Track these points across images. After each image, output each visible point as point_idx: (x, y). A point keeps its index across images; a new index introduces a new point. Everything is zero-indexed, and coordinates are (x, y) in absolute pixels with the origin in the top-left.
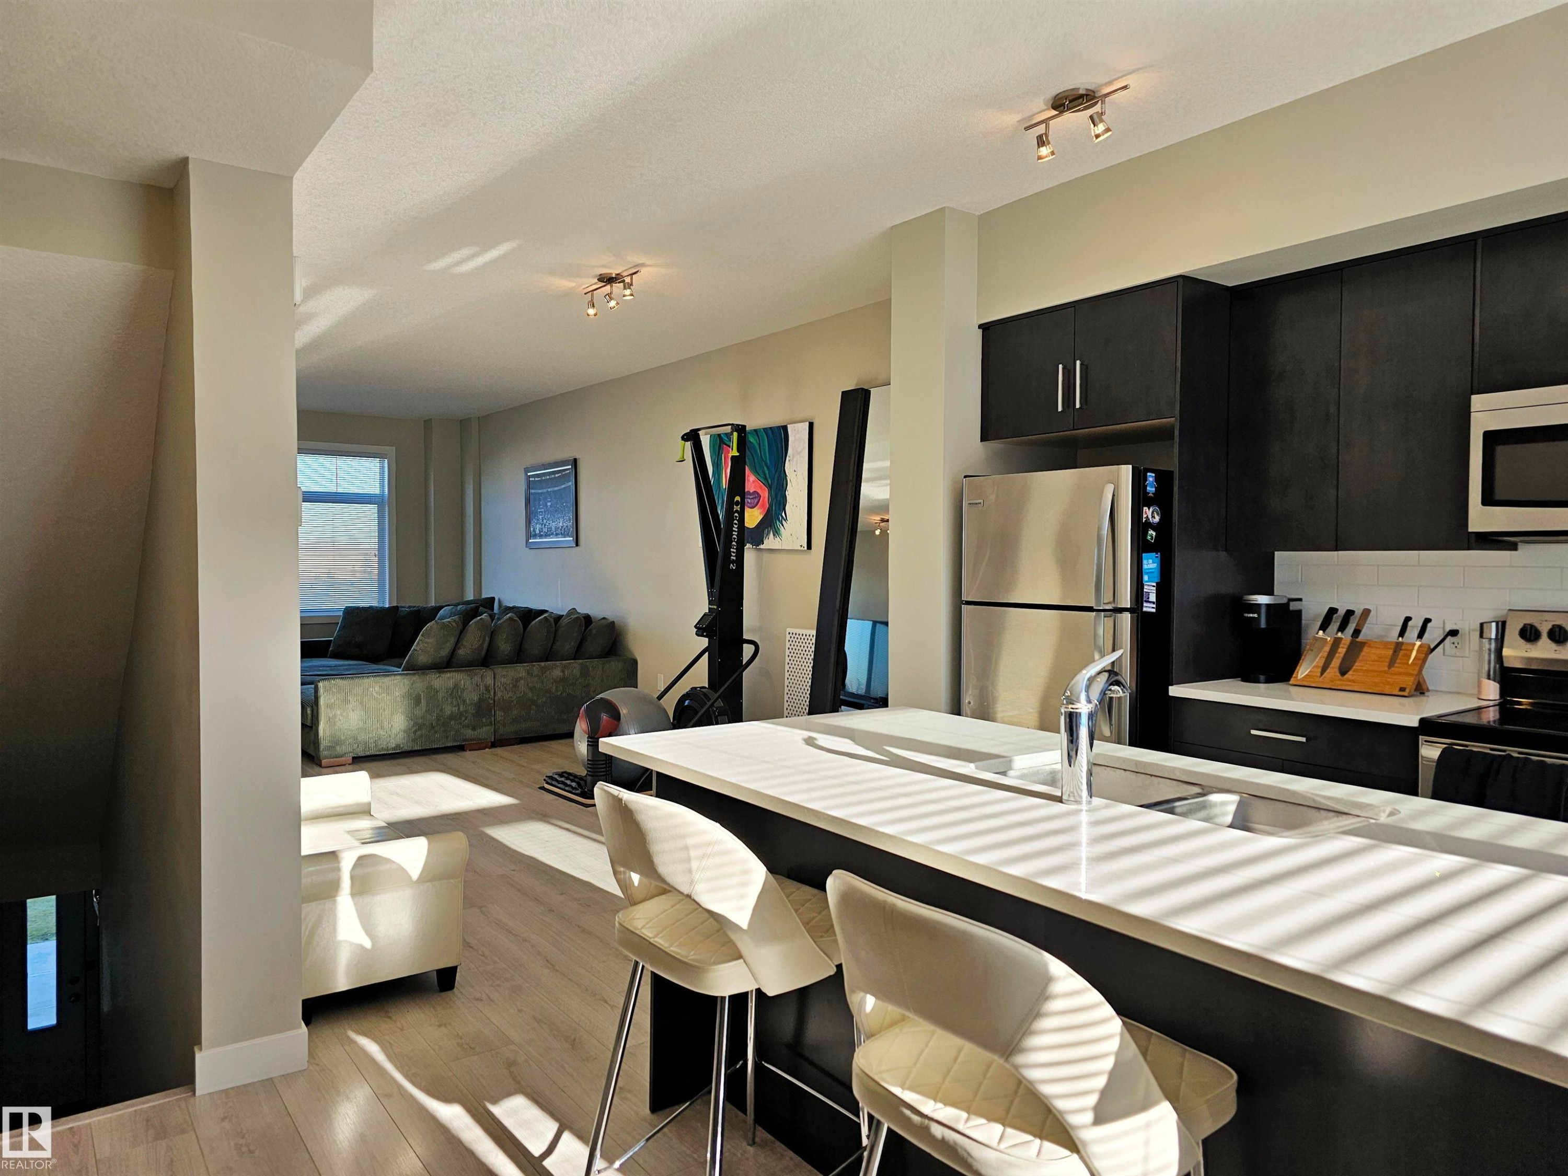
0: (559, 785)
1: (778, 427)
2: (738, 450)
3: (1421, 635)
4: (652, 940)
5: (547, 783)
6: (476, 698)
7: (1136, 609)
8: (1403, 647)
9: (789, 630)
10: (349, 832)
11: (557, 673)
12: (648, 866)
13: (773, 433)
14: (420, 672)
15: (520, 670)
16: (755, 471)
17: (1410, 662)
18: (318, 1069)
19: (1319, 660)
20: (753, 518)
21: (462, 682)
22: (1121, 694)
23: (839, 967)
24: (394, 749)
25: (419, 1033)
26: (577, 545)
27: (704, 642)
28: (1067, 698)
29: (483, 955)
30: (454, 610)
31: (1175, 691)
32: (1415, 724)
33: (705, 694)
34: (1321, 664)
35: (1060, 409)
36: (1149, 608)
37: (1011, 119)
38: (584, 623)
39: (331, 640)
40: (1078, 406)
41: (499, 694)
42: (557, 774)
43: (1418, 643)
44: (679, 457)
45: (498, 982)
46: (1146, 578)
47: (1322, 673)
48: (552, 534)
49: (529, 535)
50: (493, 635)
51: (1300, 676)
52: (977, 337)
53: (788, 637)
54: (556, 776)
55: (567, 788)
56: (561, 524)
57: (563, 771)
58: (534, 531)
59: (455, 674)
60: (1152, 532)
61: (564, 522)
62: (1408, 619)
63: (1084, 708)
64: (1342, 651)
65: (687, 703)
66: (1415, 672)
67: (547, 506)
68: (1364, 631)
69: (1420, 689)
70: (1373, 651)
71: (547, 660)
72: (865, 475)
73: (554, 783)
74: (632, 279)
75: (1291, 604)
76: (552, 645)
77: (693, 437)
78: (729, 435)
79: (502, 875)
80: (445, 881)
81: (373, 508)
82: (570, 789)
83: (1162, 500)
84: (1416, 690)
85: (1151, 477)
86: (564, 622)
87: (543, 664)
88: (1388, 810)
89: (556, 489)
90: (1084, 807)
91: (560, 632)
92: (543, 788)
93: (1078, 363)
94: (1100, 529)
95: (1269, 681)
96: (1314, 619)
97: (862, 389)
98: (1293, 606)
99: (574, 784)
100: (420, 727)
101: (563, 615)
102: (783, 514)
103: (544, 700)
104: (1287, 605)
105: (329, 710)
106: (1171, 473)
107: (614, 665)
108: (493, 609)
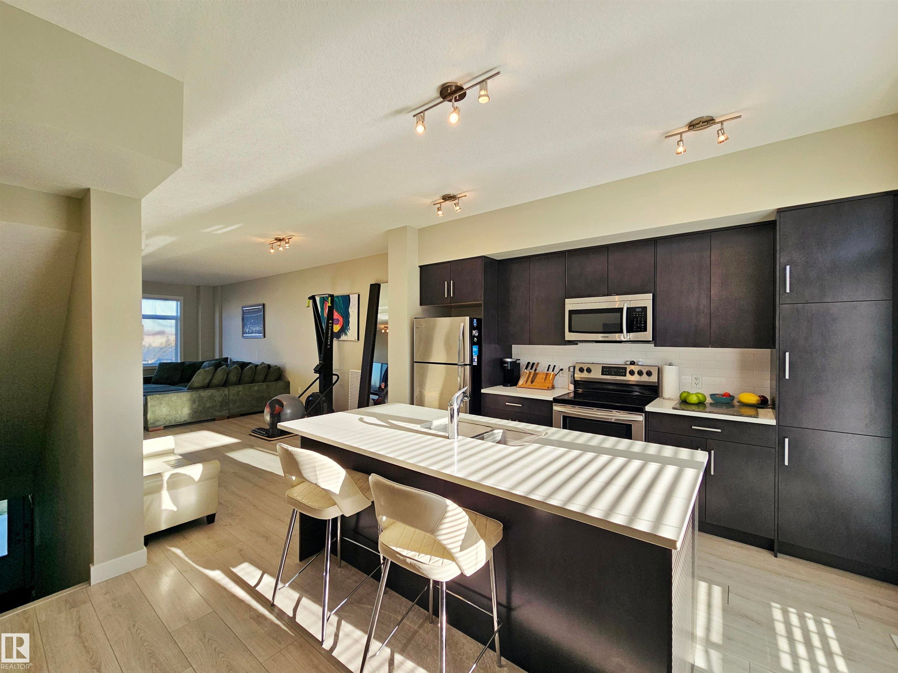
0: (258, 433)
1: (346, 296)
2: (331, 304)
3: (553, 371)
4: (300, 501)
5: (253, 433)
6: (220, 400)
7: (471, 364)
8: (549, 374)
9: (351, 370)
10: (165, 462)
11: (256, 388)
12: (299, 474)
13: (344, 297)
14: (195, 390)
15: (240, 388)
16: (337, 311)
17: (550, 379)
18: (152, 564)
19: (525, 379)
20: (336, 328)
21: (214, 394)
22: (467, 400)
23: (373, 502)
24: (183, 422)
25: (199, 543)
26: (264, 337)
27: (317, 375)
28: (450, 404)
29: (227, 507)
30: (210, 363)
31: (483, 391)
32: (552, 399)
33: (318, 396)
34: (526, 380)
35: (446, 296)
36: (475, 364)
37: (429, 201)
38: (267, 368)
39: (152, 377)
40: (452, 296)
41: (231, 397)
42: (257, 429)
43: (552, 373)
44: (307, 305)
45: (234, 517)
46: (474, 354)
47: (526, 383)
48: (253, 333)
49: (244, 333)
50: (228, 374)
51: (520, 384)
52: (418, 270)
53: (350, 373)
54: (256, 430)
55: (261, 434)
56: (258, 329)
57: (259, 427)
58: (246, 331)
59: (211, 390)
60: (475, 339)
61: (259, 328)
62: (550, 366)
63: (456, 407)
64: (532, 376)
65: (310, 399)
66: (552, 382)
67: (251, 321)
68: (538, 369)
69: (553, 388)
70: (540, 376)
71: (252, 383)
72: (379, 311)
73: (256, 432)
74: (289, 241)
75: (517, 361)
76: (254, 377)
77: (313, 298)
78: (327, 298)
79: (234, 473)
80: (210, 480)
81: (173, 322)
82: (263, 435)
83: (479, 328)
84: (552, 388)
85: (475, 321)
86: (259, 368)
87: (250, 385)
88: (545, 433)
89: (255, 315)
90: (456, 440)
91: (258, 371)
92: (251, 435)
93: (452, 281)
94: (459, 337)
95: (511, 386)
96: (523, 366)
97: (378, 284)
98: (518, 362)
99: (264, 433)
100: (195, 412)
101: (258, 365)
102: (348, 327)
103: (250, 399)
104: (516, 361)
105: (152, 408)
106: (481, 319)
107: (280, 384)
108: (227, 363)
